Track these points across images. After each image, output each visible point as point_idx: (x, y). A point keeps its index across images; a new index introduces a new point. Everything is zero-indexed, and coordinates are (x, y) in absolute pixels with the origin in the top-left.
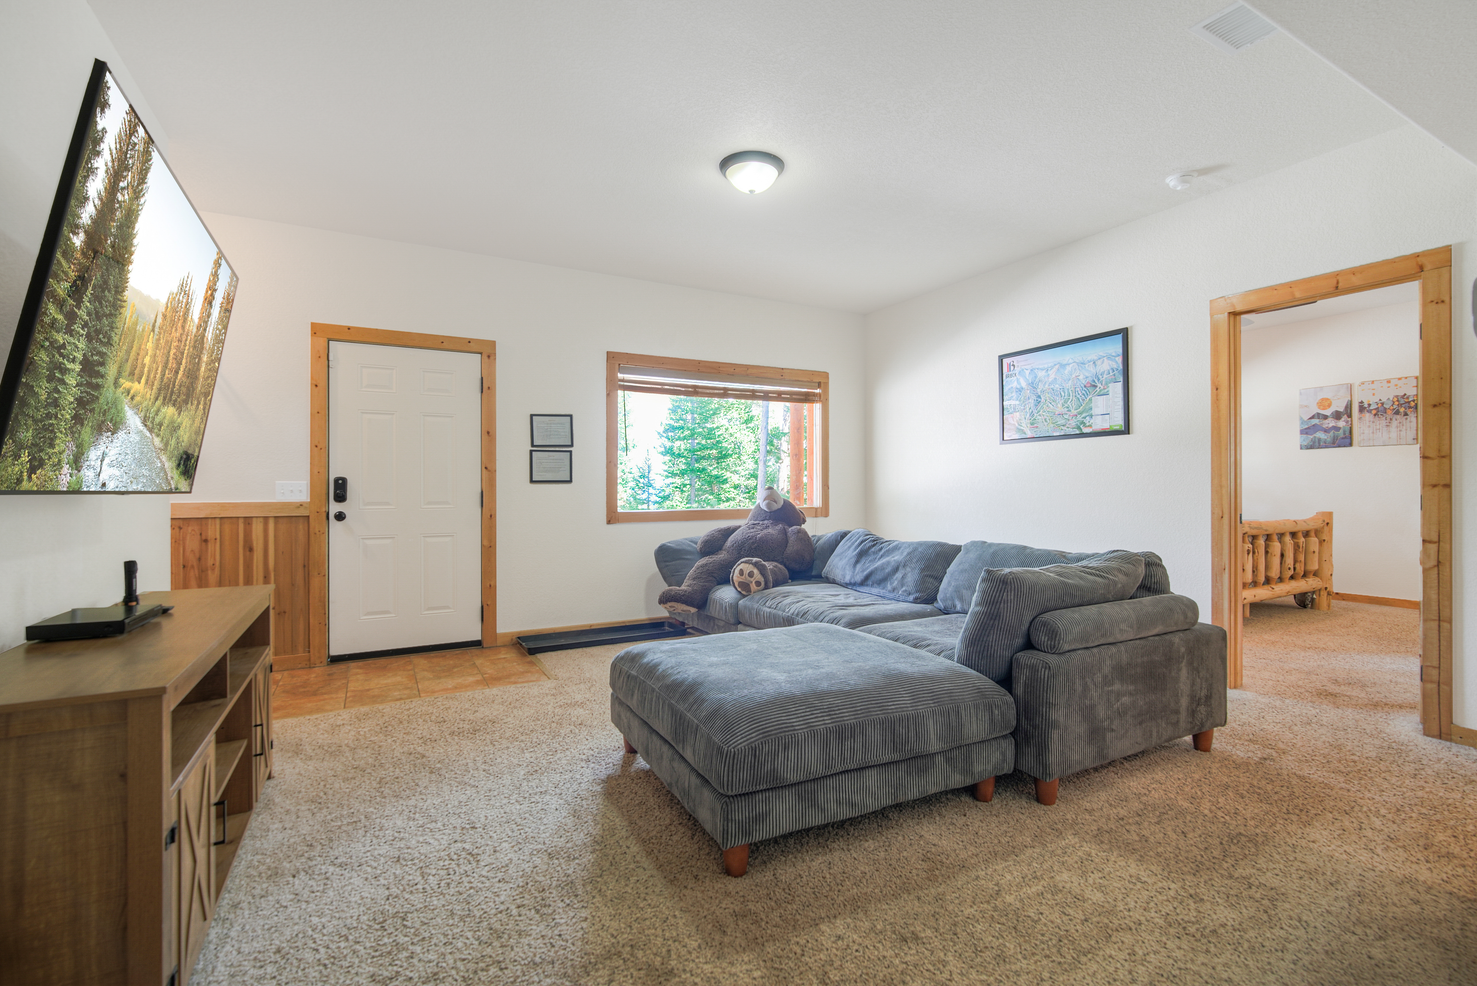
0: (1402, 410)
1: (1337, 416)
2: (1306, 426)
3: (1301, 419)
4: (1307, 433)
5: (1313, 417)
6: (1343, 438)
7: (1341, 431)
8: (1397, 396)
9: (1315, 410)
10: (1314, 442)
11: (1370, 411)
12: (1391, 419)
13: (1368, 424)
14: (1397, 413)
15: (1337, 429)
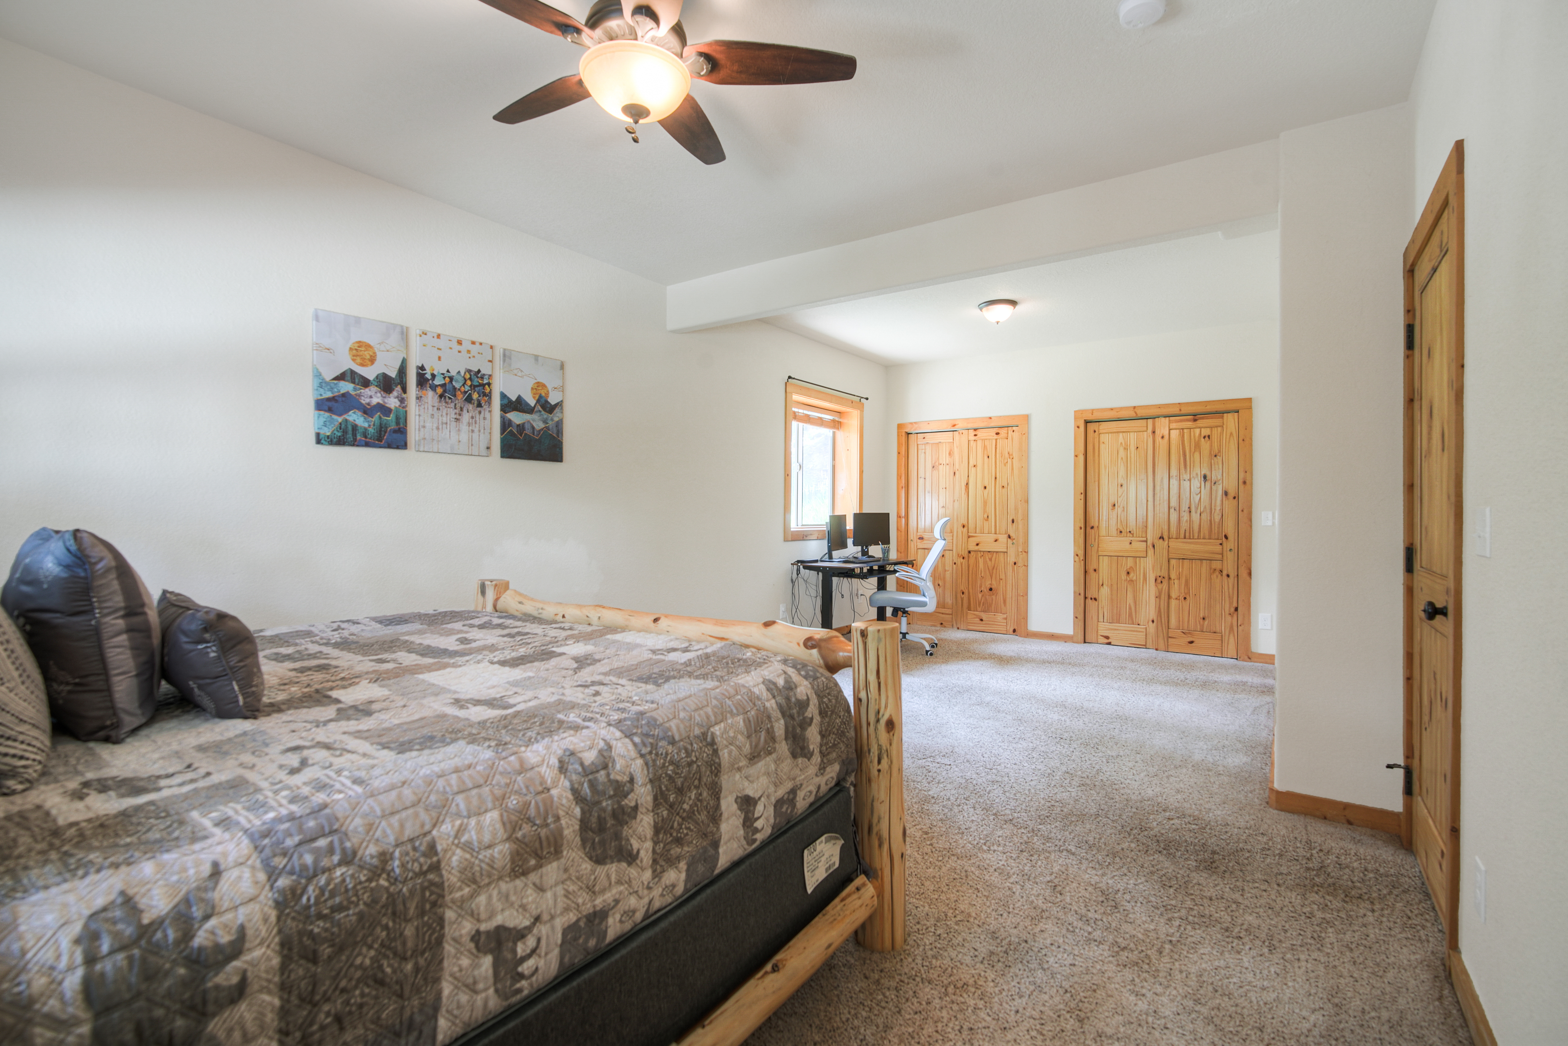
0: (475, 396)
1: (386, 384)
2: (329, 395)
3: (318, 375)
4: (330, 410)
5: (341, 377)
6: (395, 431)
7: (392, 417)
8: (469, 371)
9: (347, 363)
10: (345, 432)
11: (434, 388)
12: (462, 409)
13: (430, 412)
14: (469, 400)
15: (384, 410)
